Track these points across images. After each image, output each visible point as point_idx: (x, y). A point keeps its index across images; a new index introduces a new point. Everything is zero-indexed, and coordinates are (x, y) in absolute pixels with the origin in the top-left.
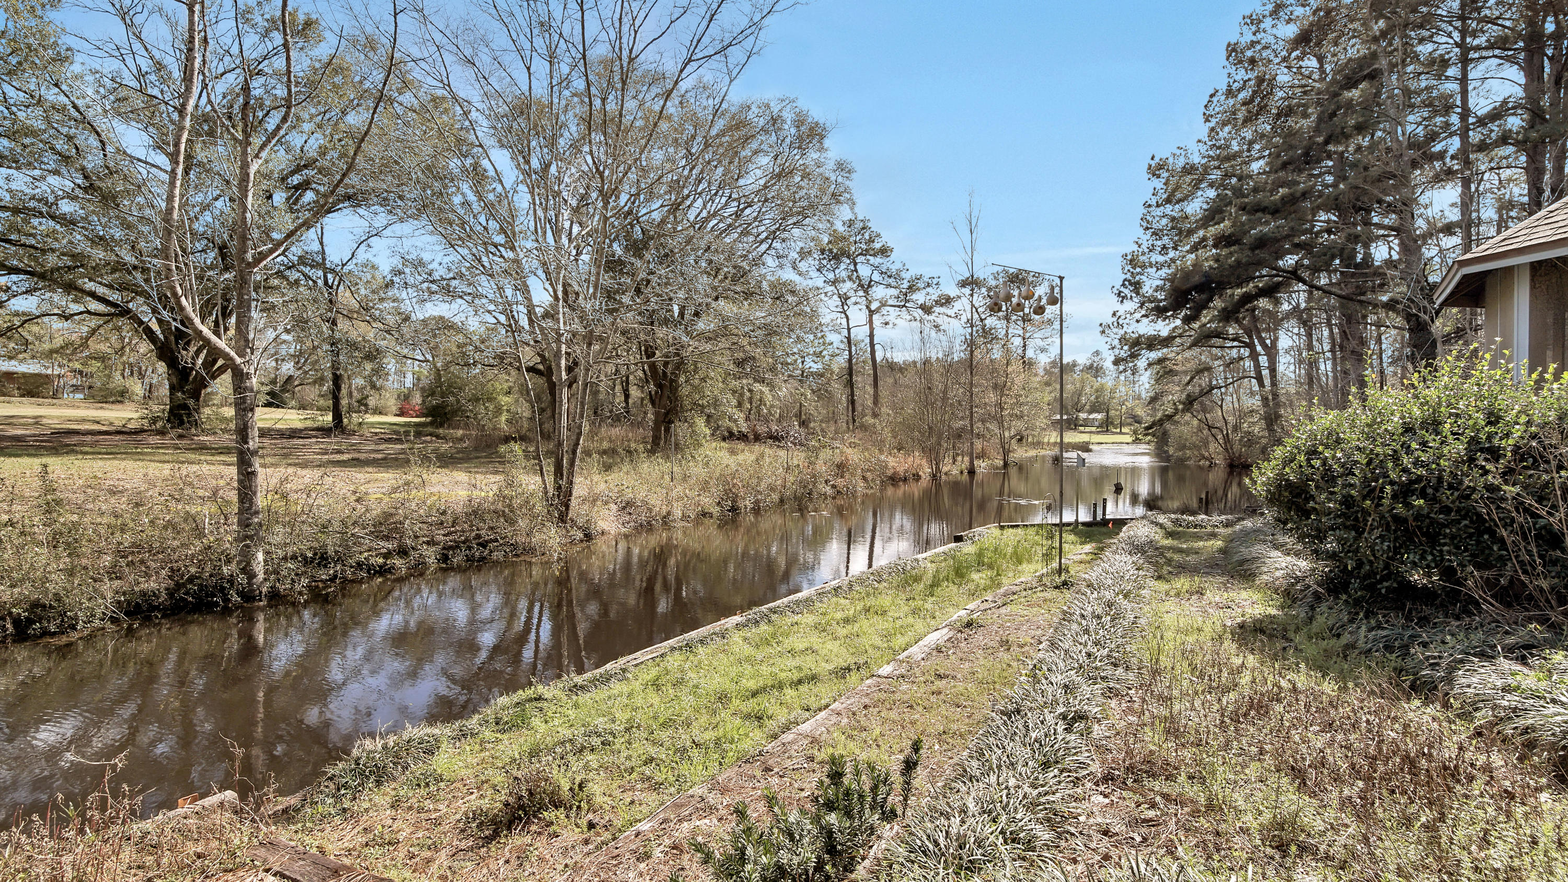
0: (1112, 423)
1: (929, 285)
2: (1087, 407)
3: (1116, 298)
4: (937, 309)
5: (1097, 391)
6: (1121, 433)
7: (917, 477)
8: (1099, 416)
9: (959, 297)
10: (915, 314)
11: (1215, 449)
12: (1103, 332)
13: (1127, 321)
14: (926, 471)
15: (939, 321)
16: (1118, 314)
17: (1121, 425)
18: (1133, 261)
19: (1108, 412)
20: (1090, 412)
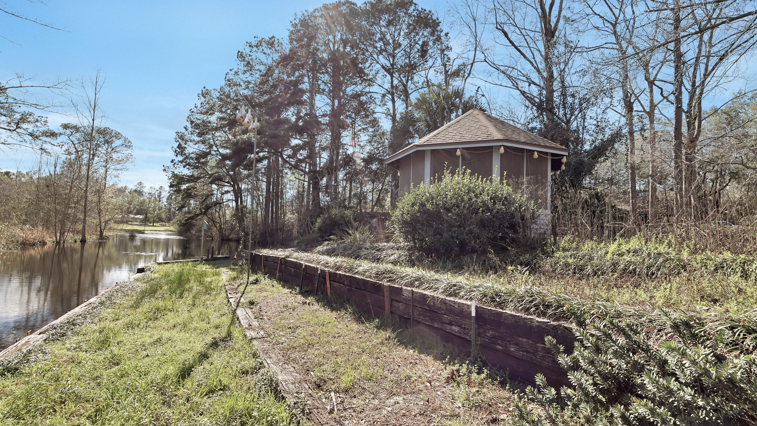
0: (148, 221)
1: (37, 121)
2: (135, 211)
3: (174, 153)
4: (44, 138)
5: (141, 203)
6: (153, 226)
7: (44, 243)
8: (141, 217)
9: (61, 134)
10: (25, 138)
11: (215, 231)
12: (165, 170)
13: (179, 166)
14: (50, 241)
15: (45, 146)
16: (175, 162)
17: (154, 222)
18: (182, 137)
19: (146, 214)
20: (136, 214)
